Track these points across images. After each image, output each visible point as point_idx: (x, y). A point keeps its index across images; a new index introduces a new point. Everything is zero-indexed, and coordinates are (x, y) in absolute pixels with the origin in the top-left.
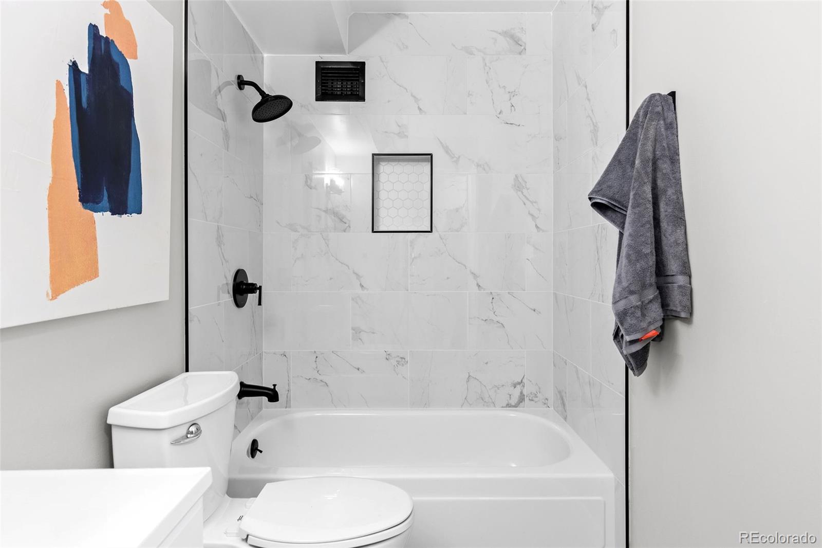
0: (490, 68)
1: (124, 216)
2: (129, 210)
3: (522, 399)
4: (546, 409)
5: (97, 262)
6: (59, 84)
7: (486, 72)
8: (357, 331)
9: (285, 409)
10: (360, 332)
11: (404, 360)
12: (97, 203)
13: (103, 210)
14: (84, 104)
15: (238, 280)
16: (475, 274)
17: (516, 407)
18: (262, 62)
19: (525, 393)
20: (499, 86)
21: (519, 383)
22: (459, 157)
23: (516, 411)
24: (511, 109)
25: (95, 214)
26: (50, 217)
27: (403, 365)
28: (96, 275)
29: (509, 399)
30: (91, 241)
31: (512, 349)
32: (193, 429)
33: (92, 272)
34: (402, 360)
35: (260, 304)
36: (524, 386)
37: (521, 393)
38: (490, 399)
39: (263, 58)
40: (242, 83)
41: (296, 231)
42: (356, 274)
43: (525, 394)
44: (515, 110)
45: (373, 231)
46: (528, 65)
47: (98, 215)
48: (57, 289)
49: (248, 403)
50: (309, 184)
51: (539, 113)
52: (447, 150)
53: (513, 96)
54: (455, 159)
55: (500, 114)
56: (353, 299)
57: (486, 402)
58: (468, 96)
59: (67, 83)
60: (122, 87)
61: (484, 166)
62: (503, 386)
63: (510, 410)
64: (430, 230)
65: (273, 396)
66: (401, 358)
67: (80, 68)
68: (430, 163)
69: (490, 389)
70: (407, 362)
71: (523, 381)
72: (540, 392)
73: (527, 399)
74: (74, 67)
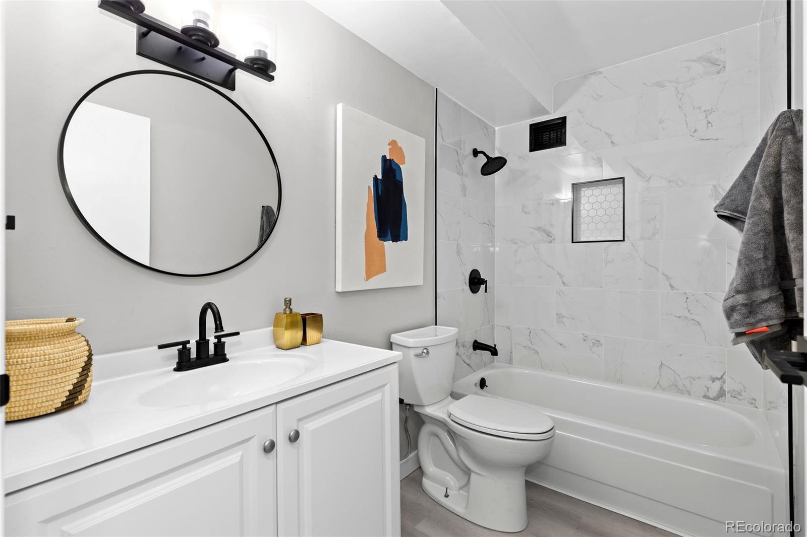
0: (683, 94)
1: (398, 242)
2: (401, 238)
3: (721, 394)
4: (753, 408)
5: (385, 264)
6: (369, 187)
7: (679, 99)
8: (560, 316)
9: (508, 365)
10: (563, 317)
11: (598, 342)
12: (386, 237)
13: (388, 240)
14: (380, 193)
15: (472, 276)
16: (667, 276)
17: (716, 400)
18: (494, 133)
19: (726, 388)
20: (694, 108)
21: (718, 379)
22: (651, 176)
23: (716, 404)
24: (708, 127)
25: (385, 243)
26: (365, 245)
27: (598, 346)
28: (385, 271)
29: (706, 392)
30: (383, 255)
31: (710, 346)
32: (425, 351)
33: (383, 269)
34: (597, 343)
35: (486, 292)
36: (725, 383)
37: (721, 388)
38: (684, 388)
39: (495, 131)
40: (476, 153)
41: (516, 244)
42: (559, 274)
43: (726, 390)
44: (712, 126)
45: (573, 242)
46: (727, 82)
47: (386, 243)
48: (369, 276)
49: (481, 355)
50: (524, 210)
51: (742, 124)
52: (638, 172)
53: (710, 113)
54: (647, 179)
55: (694, 132)
56: (557, 293)
57: (679, 389)
58: (660, 124)
59: (372, 185)
60: (398, 180)
61: (676, 181)
62: (699, 378)
63: (708, 402)
64: (622, 239)
65: (494, 352)
66: (597, 341)
67: (378, 177)
68: (622, 185)
69: (684, 379)
70: (602, 345)
71: (724, 377)
72: (745, 391)
73: (728, 396)
74: (376, 178)
